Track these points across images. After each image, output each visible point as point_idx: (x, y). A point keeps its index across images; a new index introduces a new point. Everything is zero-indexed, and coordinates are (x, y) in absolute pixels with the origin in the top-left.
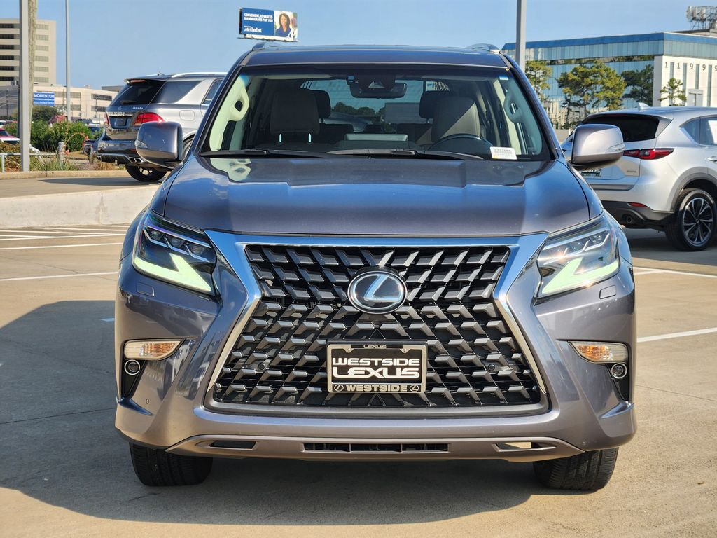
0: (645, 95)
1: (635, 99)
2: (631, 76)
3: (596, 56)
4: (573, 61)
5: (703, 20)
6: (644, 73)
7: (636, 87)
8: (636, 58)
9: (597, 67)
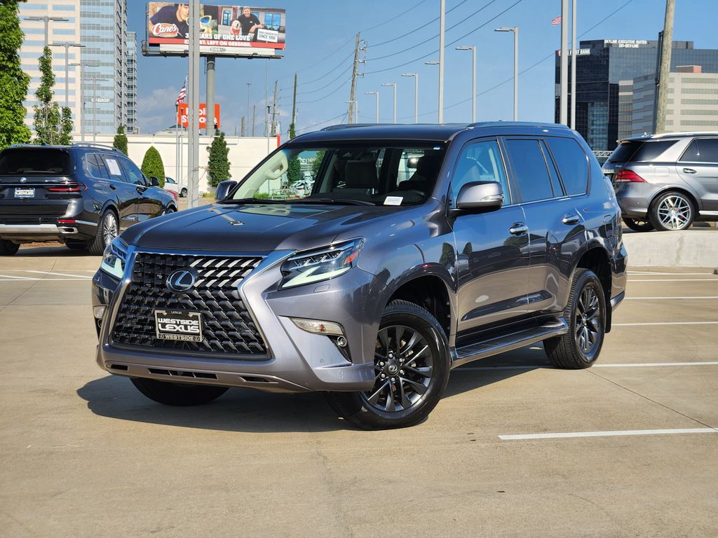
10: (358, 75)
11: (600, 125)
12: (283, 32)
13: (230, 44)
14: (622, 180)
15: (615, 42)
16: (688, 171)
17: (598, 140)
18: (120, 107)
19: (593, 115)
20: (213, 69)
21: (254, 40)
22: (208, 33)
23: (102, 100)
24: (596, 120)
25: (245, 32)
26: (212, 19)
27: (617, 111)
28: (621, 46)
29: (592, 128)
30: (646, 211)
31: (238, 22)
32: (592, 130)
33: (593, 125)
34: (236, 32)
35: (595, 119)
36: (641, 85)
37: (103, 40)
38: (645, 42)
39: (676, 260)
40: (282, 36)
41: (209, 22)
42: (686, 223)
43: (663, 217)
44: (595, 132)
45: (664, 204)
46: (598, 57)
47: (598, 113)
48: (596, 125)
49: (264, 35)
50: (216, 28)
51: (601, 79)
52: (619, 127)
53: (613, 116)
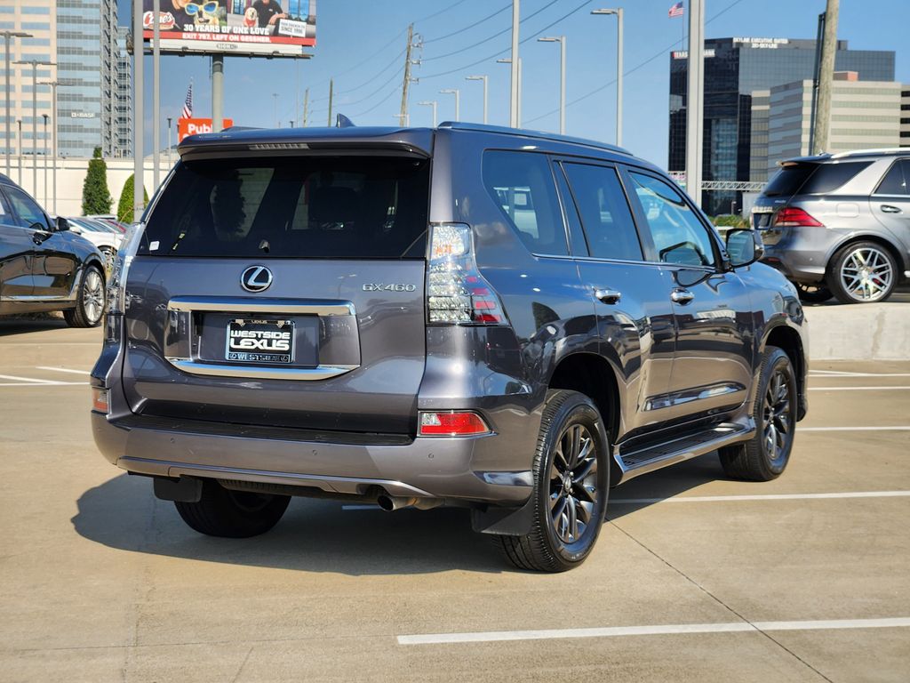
10: (410, 80)
11: (727, 148)
12: (313, 23)
13: (243, 38)
14: (786, 224)
15: (746, 40)
16: (888, 209)
17: (724, 168)
18: (109, 124)
19: (718, 136)
20: (221, 71)
21: (275, 34)
22: (215, 24)
23: (86, 115)
24: (722, 142)
25: (263, 23)
26: (220, 5)
27: (749, 131)
28: (754, 46)
29: (716, 152)
30: (822, 271)
31: (253, 9)
32: (717, 155)
33: (718, 148)
34: (251, 23)
35: (721, 140)
36: (780, 96)
37: (86, 37)
38: (785, 41)
39: (873, 350)
40: (312, 29)
41: (216, 10)
42: (884, 290)
43: (848, 281)
44: (720, 157)
45: (851, 261)
46: (725, 60)
47: (725, 133)
48: (723, 148)
49: (289, 27)
50: (224, 18)
51: (728, 89)
52: (752, 151)
53: (744, 136)
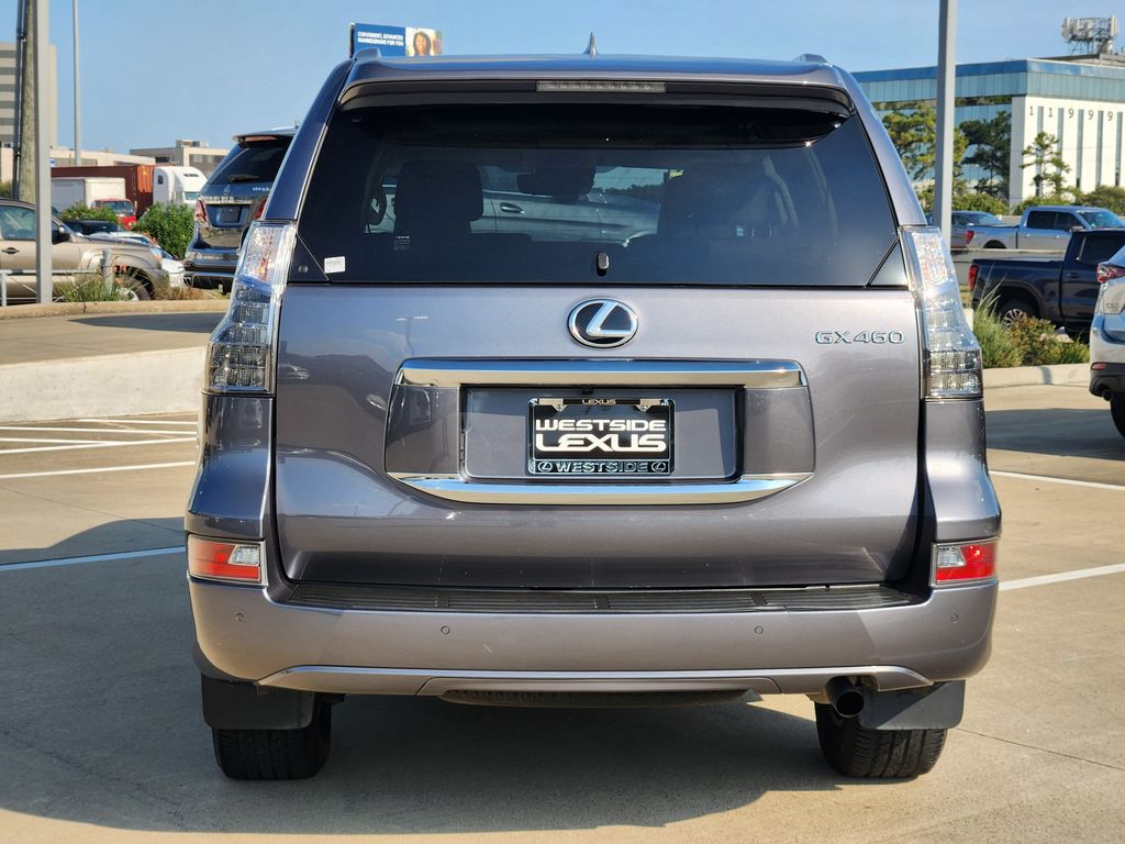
0: (997, 159)
1: (981, 165)
2: (974, 129)
3: (919, 98)
4: (882, 106)
5: (1088, 40)
6: (996, 123)
7: (983, 146)
8: (982, 100)
9: (922, 115)
